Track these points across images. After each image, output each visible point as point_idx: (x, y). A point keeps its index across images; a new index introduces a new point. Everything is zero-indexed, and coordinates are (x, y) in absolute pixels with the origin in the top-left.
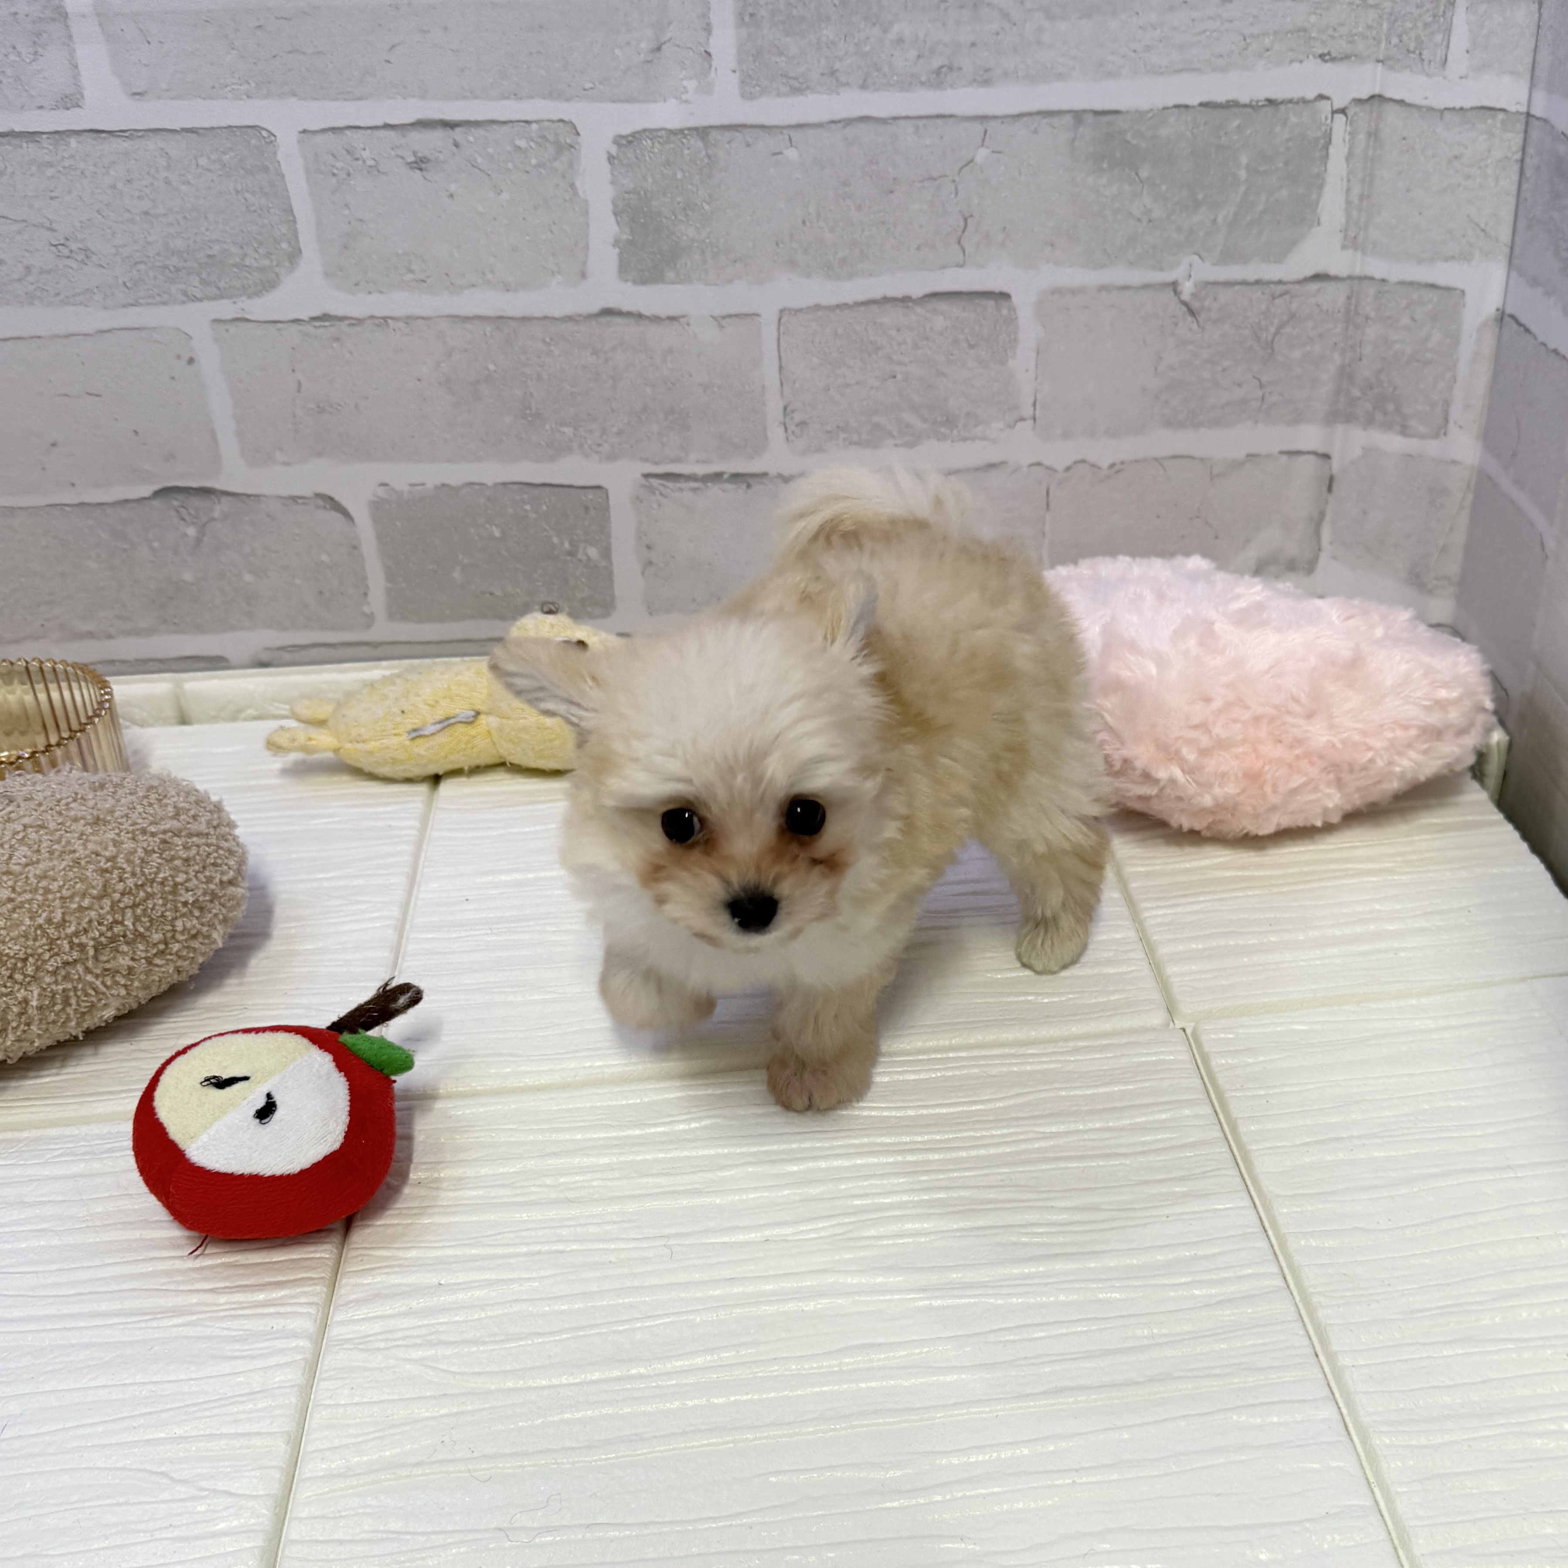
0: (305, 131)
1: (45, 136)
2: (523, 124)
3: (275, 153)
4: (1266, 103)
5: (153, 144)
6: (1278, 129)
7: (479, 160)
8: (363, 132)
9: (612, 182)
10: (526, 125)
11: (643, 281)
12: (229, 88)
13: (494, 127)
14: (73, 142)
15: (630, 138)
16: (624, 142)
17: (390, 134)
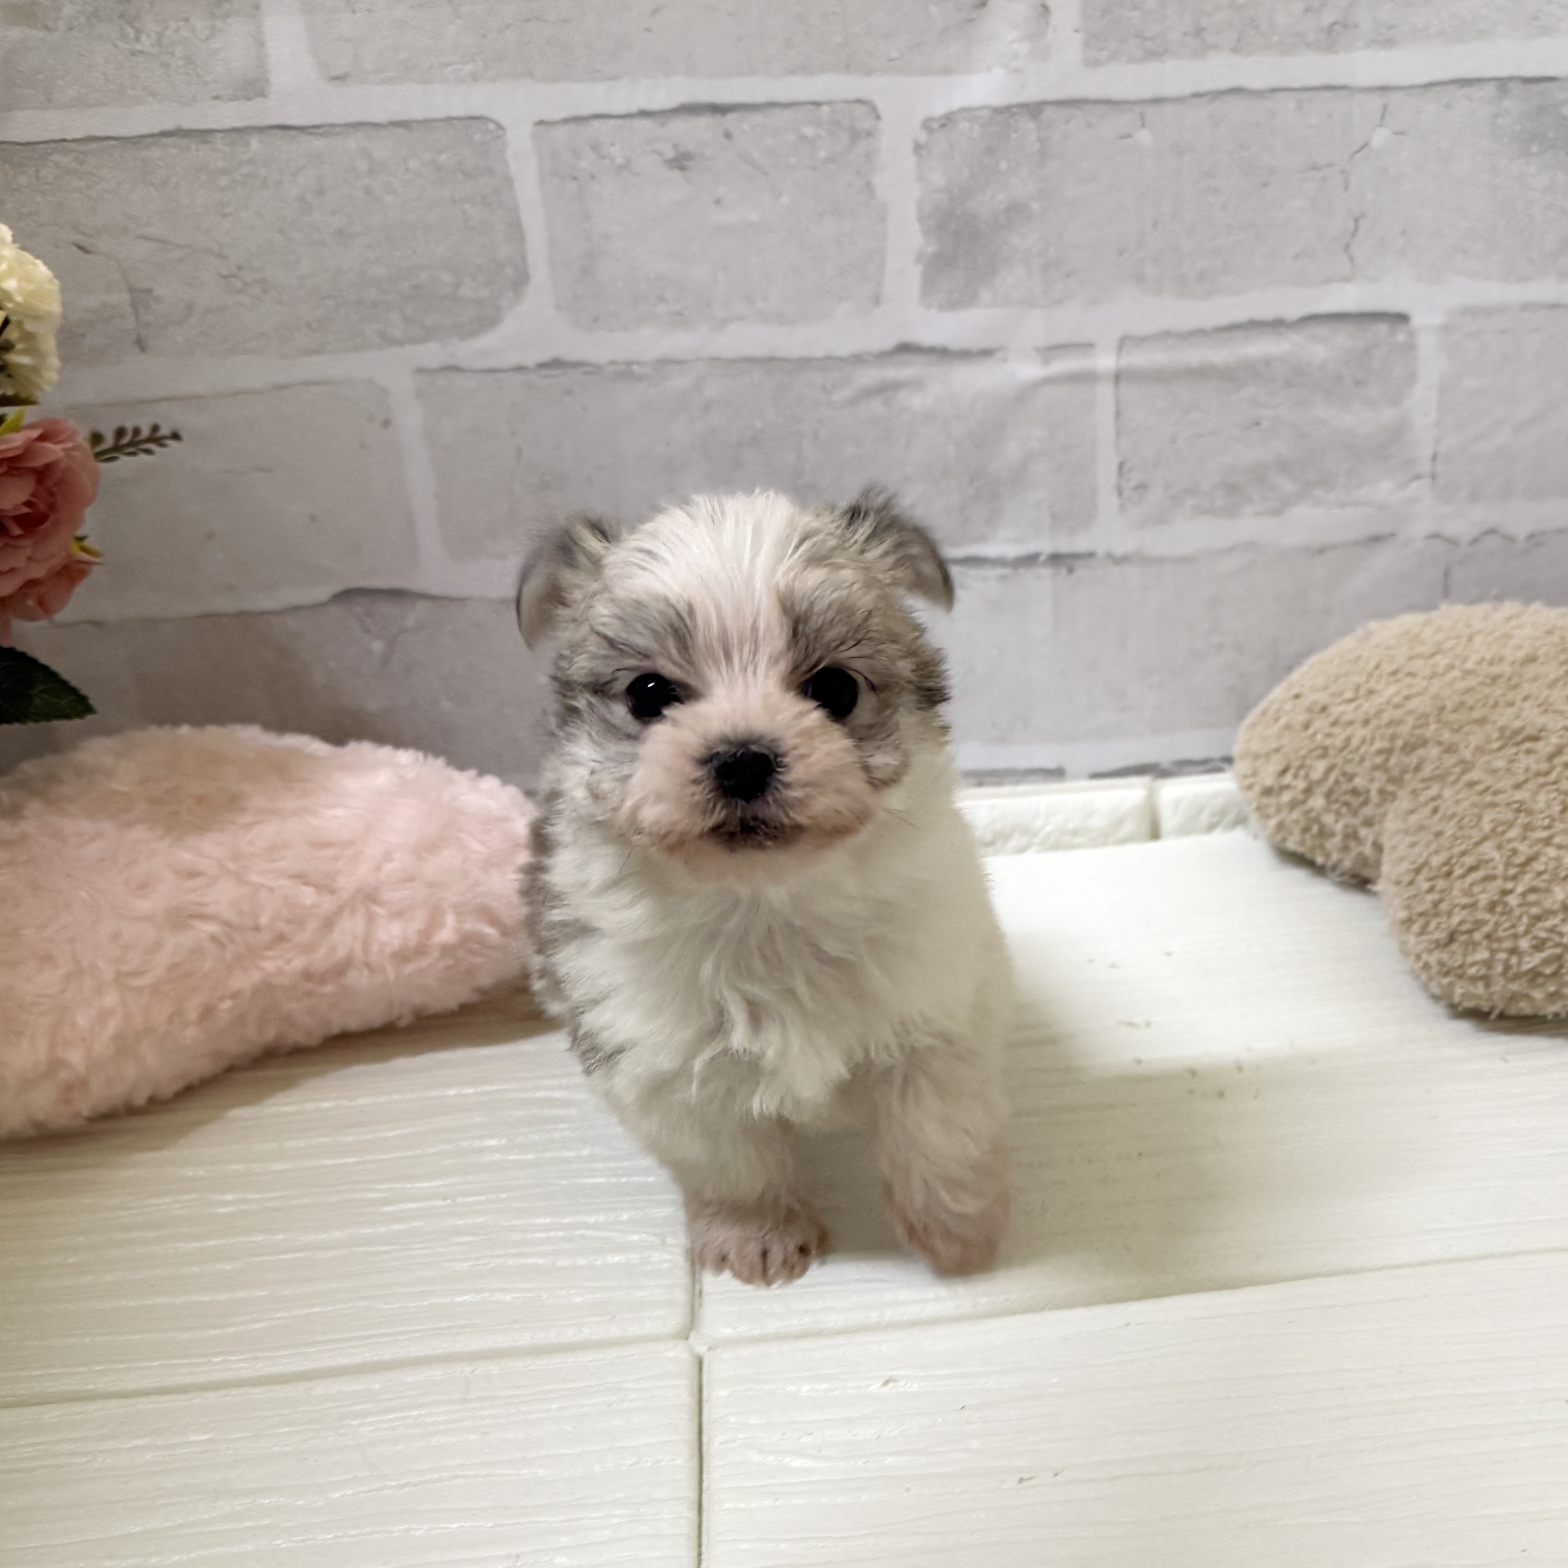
0: (541, 123)
1: (220, 135)
2: (811, 107)
3: (503, 152)
5: (352, 142)
7: (755, 154)
8: (612, 122)
9: (920, 179)
10: (816, 108)
11: (952, 305)
12: (450, 69)
13: (777, 111)
14: (255, 143)
15: (944, 121)
16: (935, 125)
17: (645, 124)
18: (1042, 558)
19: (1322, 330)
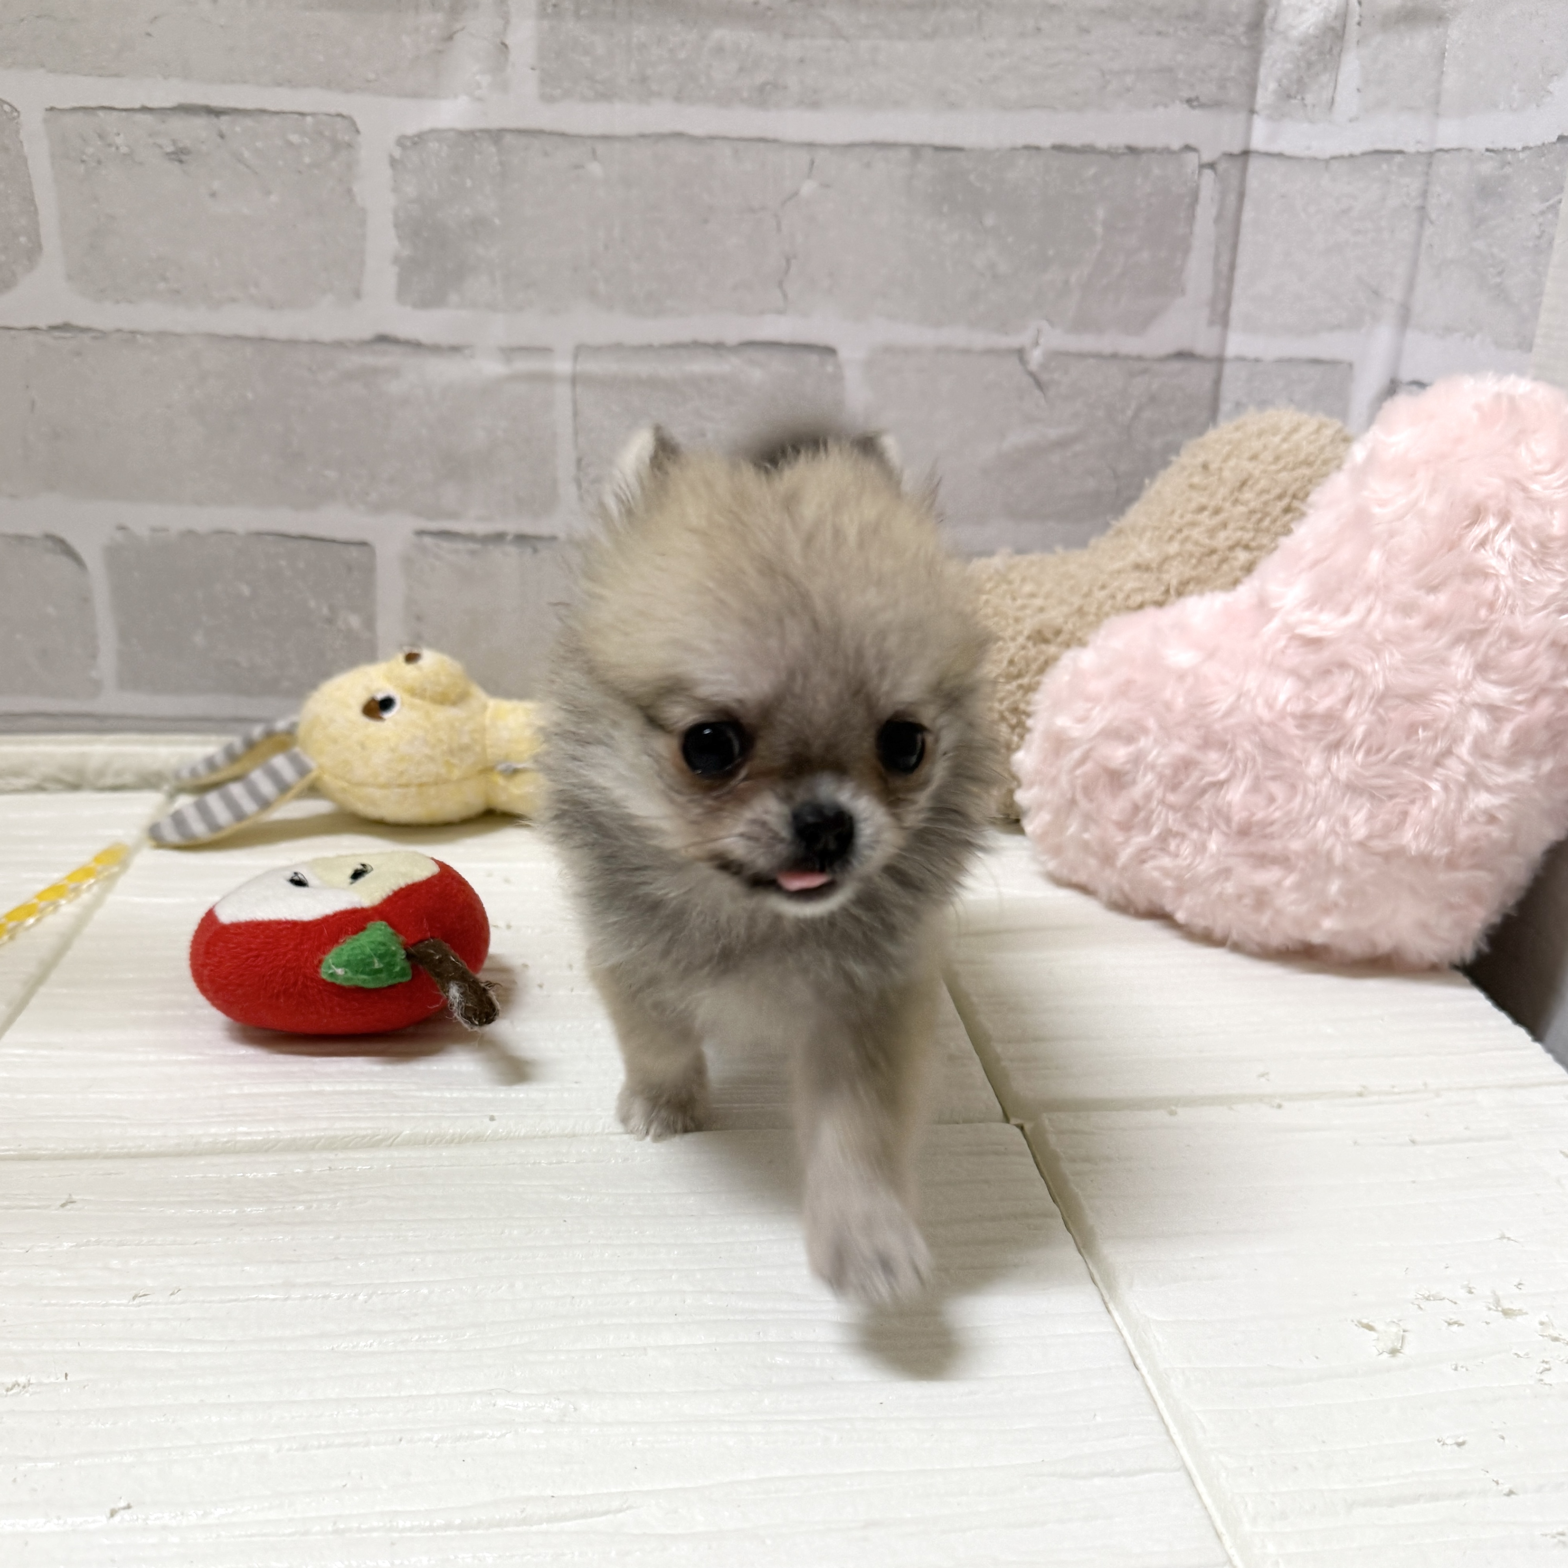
0: (52, 109)
2: (296, 116)
3: (17, 132)
4: (1126, 151)
6: (1139, 181)
7: (247, 154)
8: (115, 114)
9: (396, 190)
10: (300, 118)
11: (425, 304)
13: (266, 117)
15: (416, 139)
16: (408, 143)
17: (147, 118)
18: (509, 538)
19: (759, 355)
